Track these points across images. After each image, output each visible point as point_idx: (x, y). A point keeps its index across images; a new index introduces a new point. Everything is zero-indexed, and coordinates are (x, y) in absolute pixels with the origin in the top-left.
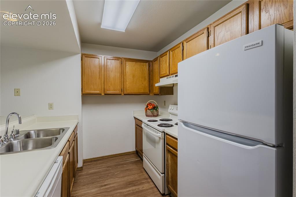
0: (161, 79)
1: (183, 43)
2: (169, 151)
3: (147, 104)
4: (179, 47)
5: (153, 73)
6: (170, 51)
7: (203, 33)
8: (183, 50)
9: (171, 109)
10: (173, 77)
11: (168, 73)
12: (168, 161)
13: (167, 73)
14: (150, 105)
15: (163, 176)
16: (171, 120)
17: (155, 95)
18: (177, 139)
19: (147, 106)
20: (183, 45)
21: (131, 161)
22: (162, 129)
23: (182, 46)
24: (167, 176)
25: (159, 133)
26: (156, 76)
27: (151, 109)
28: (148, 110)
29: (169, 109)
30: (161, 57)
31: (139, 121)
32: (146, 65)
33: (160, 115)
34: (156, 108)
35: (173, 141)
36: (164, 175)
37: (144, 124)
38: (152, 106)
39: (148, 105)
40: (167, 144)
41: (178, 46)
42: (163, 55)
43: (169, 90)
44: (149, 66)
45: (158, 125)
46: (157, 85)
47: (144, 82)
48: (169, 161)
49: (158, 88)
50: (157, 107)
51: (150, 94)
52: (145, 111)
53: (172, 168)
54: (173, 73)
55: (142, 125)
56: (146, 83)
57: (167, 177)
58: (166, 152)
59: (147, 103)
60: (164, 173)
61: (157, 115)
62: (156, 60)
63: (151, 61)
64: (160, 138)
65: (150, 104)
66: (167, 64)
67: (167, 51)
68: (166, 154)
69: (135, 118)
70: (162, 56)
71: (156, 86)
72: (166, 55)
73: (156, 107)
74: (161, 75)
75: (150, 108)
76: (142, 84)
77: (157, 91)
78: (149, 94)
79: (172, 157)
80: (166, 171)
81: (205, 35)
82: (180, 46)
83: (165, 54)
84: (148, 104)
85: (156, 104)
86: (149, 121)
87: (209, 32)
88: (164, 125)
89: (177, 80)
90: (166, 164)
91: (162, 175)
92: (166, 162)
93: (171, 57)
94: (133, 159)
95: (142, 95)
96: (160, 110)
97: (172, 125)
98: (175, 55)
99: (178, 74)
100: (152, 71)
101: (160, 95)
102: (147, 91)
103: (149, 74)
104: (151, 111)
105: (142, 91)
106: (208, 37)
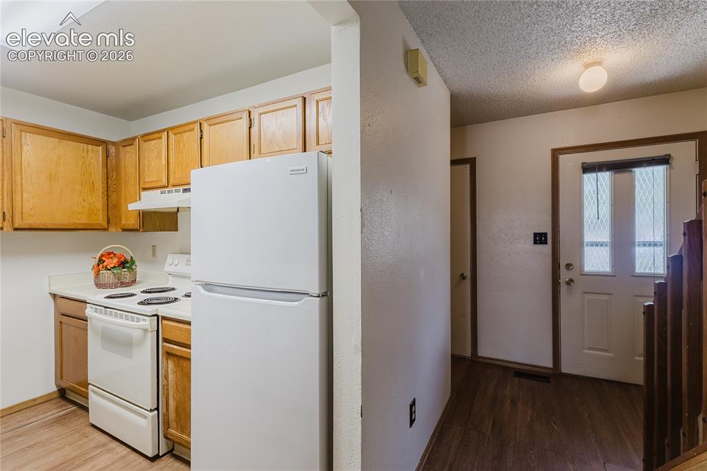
0: (143, 194)
1: (200, 124)
2: (169, 354)
3: (99, 255)
4: (193, 130)
5: (118, 174)
6: (170, 133)
7: (241, 118)
8: (201, 138)
9: (173, 263)
10: (178, 191)
11: (165, 182)
12: (166, 377)
13: (162, 181)
14: (111, 258)
15: (153, 416)
16: (173, 289)
17: (124, 230)
18: (189, 323)
19: (101, 261)
20: (200, 128)
21: (44, 422)
22: (150, 309)
23: (199, 130)
24: (165, 412)
25: (145, 320)
26: (130, 185)
27: (114, 267)
28: (105, 271)
29: (167, 265)
30: (145, 141)
31: (72, 302)
32: (97, 152)
33: (140, 282)
34: (128, 265)
35: (181, 329)
36: (156, 412)
37: (92, 308)
38: (115, 260)
39: (104, 258)
40: (165, 340)
41: (191, 127)
42: (152, 136)
43: (167, 221)
44: (107, 156)
45: (141, 303)
46: (133, 207)
47: (90, 197)
48: (171, 377)
49: (136, 215)
50: (133, 262)
51: (110, 229)
52: (92, 274)
53: (177, 389)
54: (176, 182)
55: (86, 311)
56: (97, 200)
57: (164, 415)
58: (163, 360)
59: (101, 252)
60: (157, 409)
61: (133, 282)
62: (129, 142)
63: (114, 143)
64: (145, 331)
65: (109, 254)
66: (161, 159)
67: (162, 131)
68: (163, 362)
69: (54, 296)
70: (147, 137)
71: (129, 209)
72: (160, 138)
73: (128, 262)
74: (145, 183)
75: (112, 266)
76: (84, 201)
77: (133, 222)
78: (106, 229)
79: (177, 366)
80: (163, 402)
81: (244, 123)
82: (196, 129)
83: (156, 136)
84: (102, 256)
85: (128, 253)
86: (108, 297)
87: (251, 120)
88: (155, 302)
89: (190, 199)
90: (163, 386)
91: (151, 414)
92: (163, 381)
93: (172, 146)
94: (50, 413)
95: (82, 231)
96: (140, 269)
97: (176, 299)
98: (182, 144)
99: (192, 187)
100: (117, 168)
101: (141, 230)
102: (101, 220)
103: (107, 178)
104: (115, 271)
105: (83, 220)
106: (250, 128)
